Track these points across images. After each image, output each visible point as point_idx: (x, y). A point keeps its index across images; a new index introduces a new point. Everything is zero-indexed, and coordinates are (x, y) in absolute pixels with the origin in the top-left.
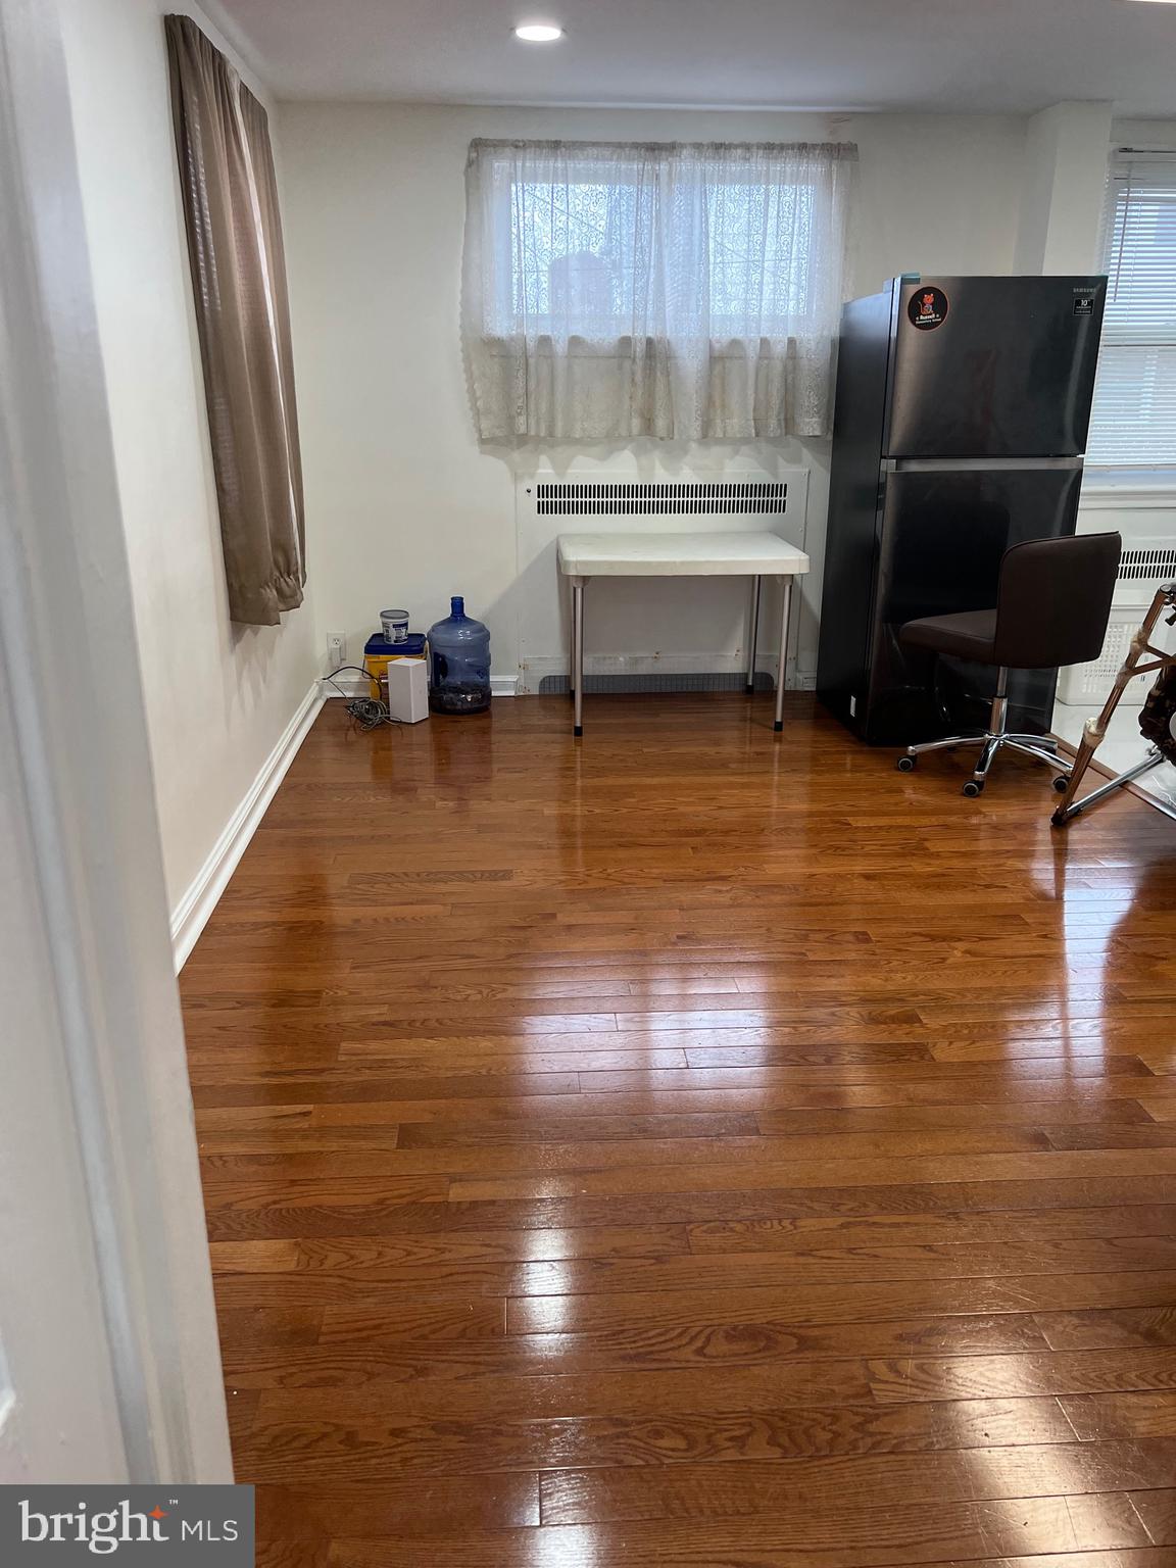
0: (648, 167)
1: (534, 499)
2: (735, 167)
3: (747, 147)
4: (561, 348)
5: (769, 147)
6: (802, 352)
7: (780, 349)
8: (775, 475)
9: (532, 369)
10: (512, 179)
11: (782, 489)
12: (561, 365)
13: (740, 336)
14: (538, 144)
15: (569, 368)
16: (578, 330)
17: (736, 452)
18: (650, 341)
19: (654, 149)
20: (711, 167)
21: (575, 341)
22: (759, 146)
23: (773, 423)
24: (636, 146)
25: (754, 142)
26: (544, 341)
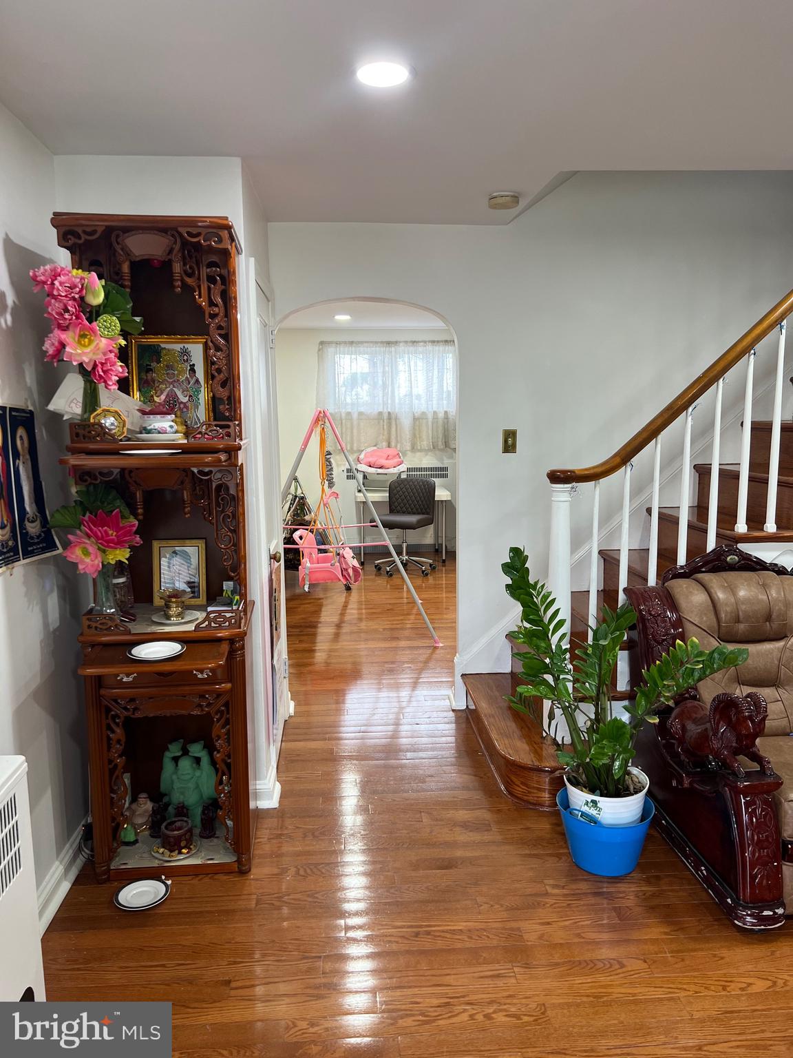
0: (387, 349)
1: (345, 474)
2: (420, 349)
3: (425, 342)
4: (355, 416)
5: (433, 342)
6: (450, 416)
7: (441, 415)
8: (443, 463)
9: (344, 424)
10: (336, 353)
11: (446, 469)
12: (355, 423)
13: (425, 411)
14: (345, 343)
15: (359, 425)
16: (362, 409)
17: (427, 455)
18: (389, 413)
19: (389, 343)
20: (412, 349)
21: (360, 414)
22: (429, 342)
23: (440, 443)
24: (382, 342)
25: (427, 340)
26: (349, 414)
